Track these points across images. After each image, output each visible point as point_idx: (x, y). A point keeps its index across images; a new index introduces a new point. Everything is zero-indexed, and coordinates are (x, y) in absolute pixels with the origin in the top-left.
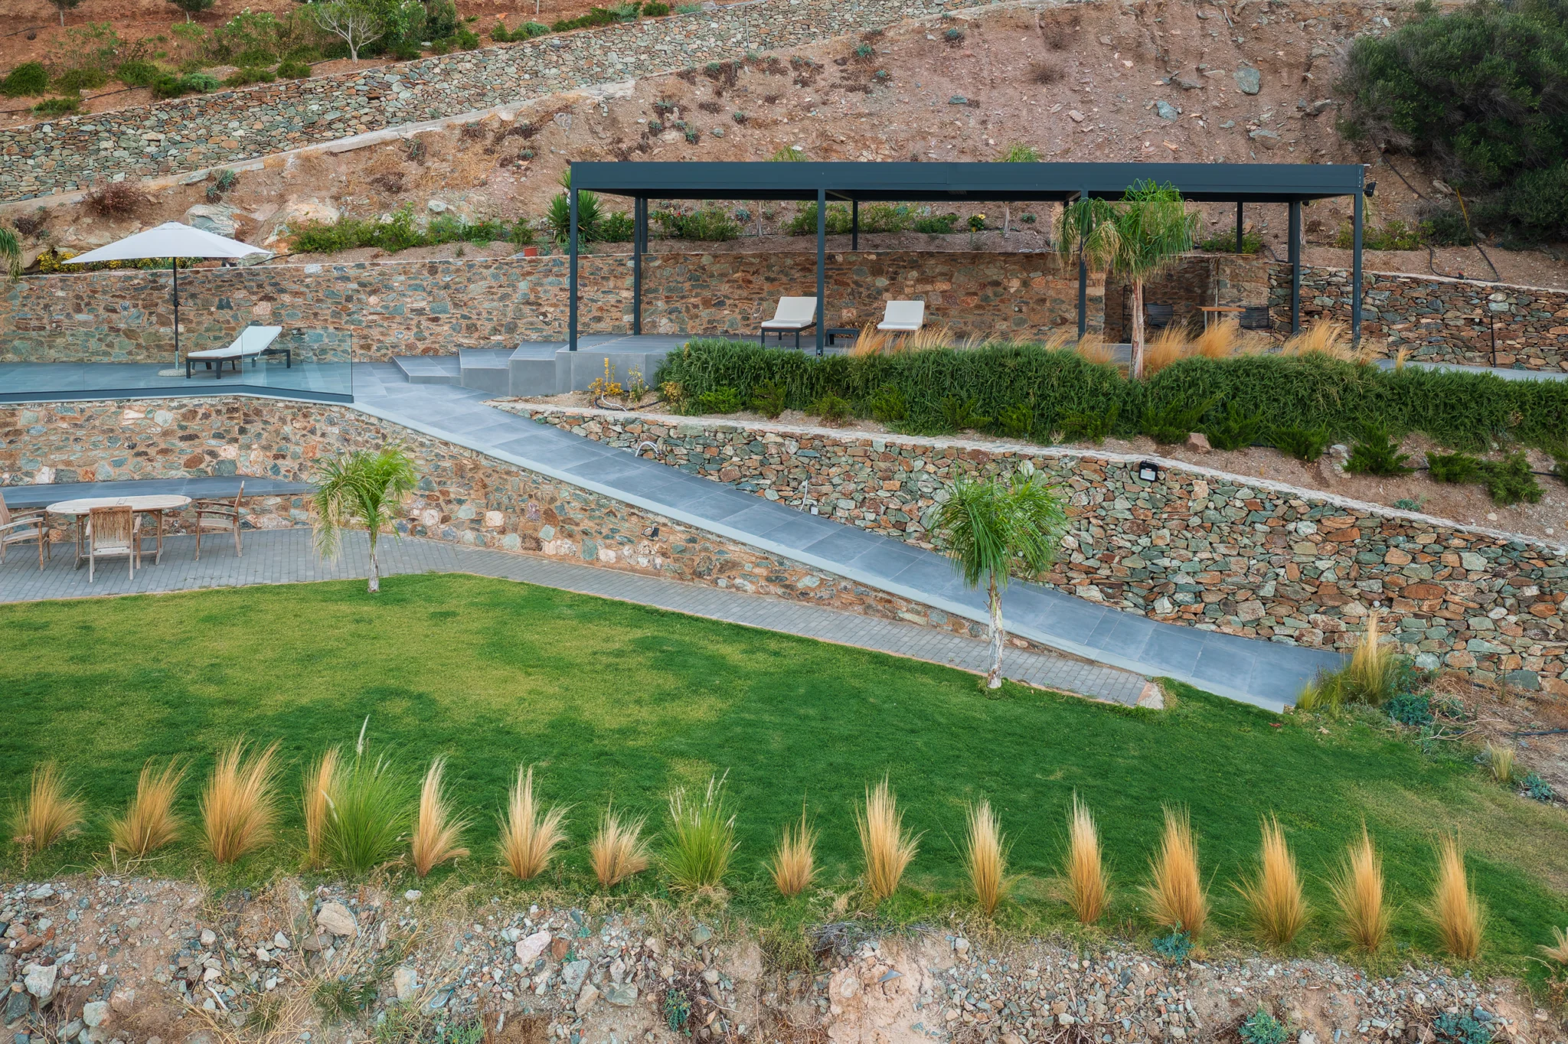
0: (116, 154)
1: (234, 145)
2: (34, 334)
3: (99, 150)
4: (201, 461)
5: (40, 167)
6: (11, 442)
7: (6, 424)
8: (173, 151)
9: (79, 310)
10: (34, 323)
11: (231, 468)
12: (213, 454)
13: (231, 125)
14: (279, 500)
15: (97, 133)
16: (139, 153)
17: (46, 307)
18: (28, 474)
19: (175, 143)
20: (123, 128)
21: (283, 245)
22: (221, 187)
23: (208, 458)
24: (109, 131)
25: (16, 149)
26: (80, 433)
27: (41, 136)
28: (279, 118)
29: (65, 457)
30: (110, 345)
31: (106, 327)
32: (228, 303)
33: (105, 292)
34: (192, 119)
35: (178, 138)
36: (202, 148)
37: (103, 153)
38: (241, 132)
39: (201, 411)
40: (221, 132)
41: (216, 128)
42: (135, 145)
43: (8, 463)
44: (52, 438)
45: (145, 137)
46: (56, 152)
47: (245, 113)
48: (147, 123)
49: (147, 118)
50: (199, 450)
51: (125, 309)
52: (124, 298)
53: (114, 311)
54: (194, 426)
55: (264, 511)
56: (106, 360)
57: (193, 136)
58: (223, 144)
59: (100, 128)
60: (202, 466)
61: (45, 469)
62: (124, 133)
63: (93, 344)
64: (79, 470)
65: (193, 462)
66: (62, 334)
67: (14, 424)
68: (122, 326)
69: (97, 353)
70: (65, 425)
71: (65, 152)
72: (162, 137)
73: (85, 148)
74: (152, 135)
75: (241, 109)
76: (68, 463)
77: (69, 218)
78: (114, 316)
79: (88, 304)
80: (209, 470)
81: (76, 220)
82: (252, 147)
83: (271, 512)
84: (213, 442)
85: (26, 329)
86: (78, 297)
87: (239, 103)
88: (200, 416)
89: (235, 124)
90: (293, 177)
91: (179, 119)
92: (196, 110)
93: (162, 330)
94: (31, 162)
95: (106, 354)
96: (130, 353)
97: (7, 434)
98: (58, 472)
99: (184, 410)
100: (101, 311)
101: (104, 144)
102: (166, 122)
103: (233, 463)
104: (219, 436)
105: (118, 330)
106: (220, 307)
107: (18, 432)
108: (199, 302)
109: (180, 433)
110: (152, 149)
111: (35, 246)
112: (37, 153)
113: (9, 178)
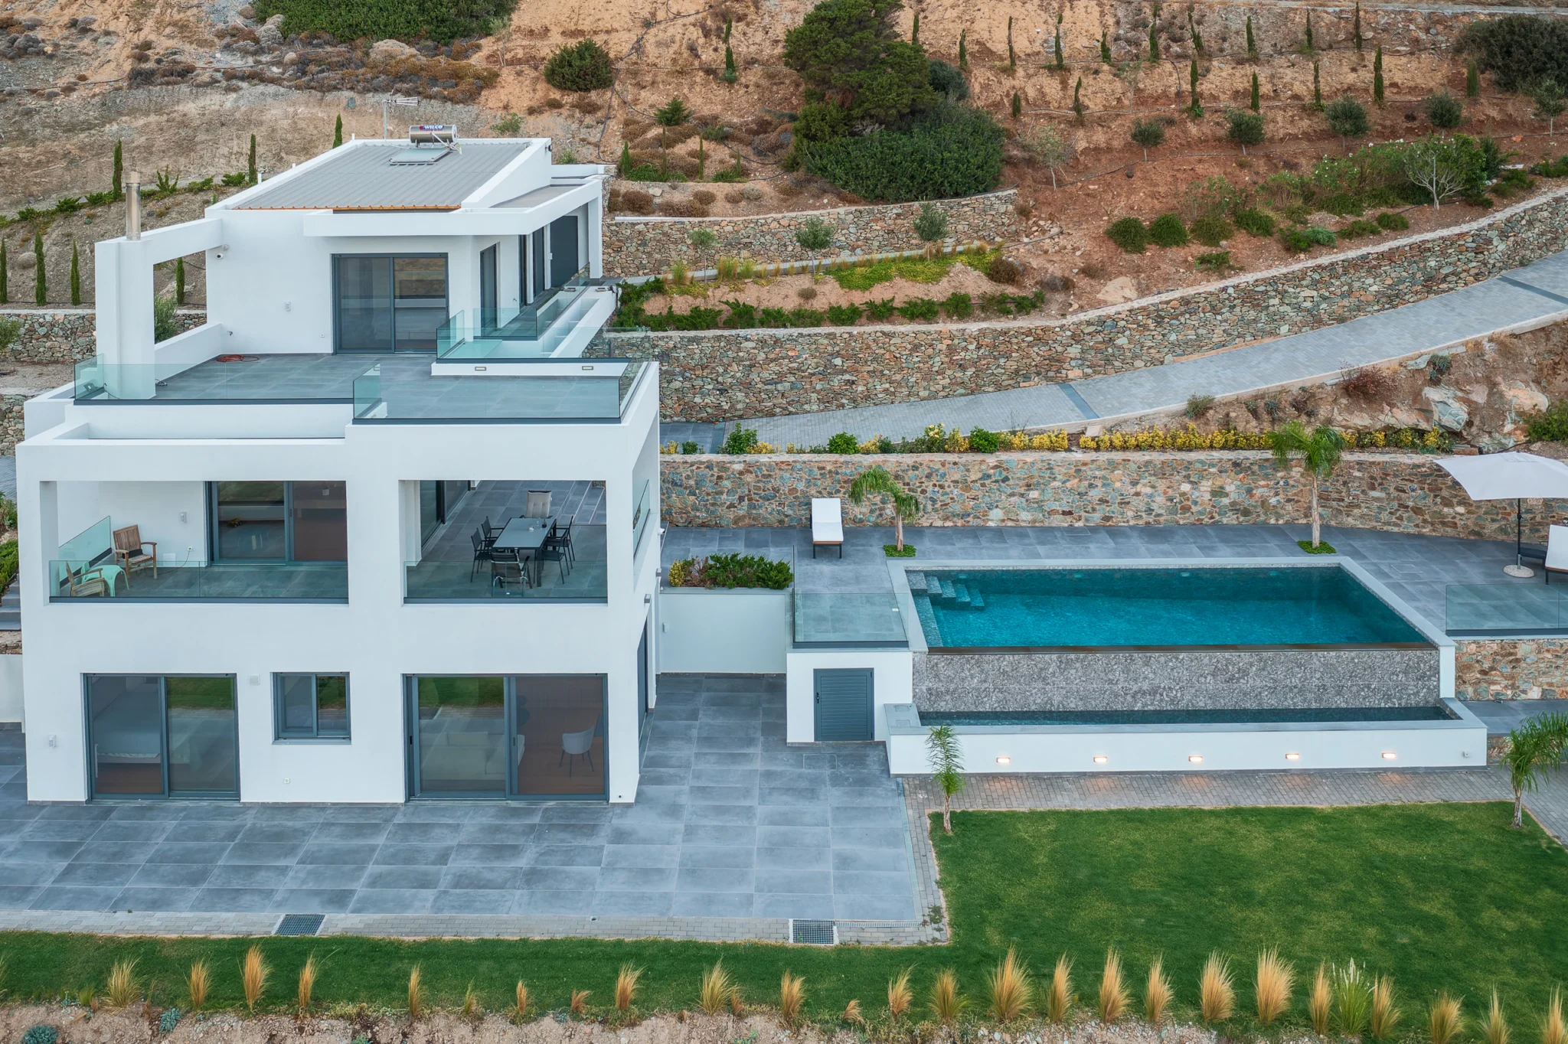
0: (1282, 309)
1: (1371, 298)
2: (1334, 503)
3: (1268, 306)
5: (1226, 321)
8: (1324, 306)
10: (1334, 495)
13: (1367, 282)
16: (1298, 308)
19: (1325, 299)
20: (1286, 287)
21: (1519, 432)
22: (1441, 371)
24: (1276, 291)
25: (1209, 308)
26: (1559, 662)
27: (1226, 296)
28: (1404, 274)
34: (1338, 278)
35: (1327, 294)
36: (1346, 302)
37: (1271, 309)
38: (1375, 288)
40: (1360, 288)
41: (1356, 285)
42: (1295, 301)
45: (1303, 294)
46: (1238, 309)
47: (1378, 271)
48: (1304, 283)
49: (1304, 279)
51: (1414, 490)
52: (1412, 481)
53: (1403, 491)
57: (1338, 292)
58: (1362, 298)
59: (1269, 288)
61: (1535, 688)
62: (1286, 292)
63: (1385, 516)
64: (1557, 690)
66: (1357, 506)
67: (1515, 654)
69: (1387, 523)
70: (1549, 656)
71: (1244, 309)
72: (1315, 293)
73: (1258, 305)
74: (1307, 293)
75: (1374, 267)
78: (1403, 495)
82: (1384, 300)
85: (1328, 500)
86: (1372, 478)
87: (1374, 263)
89: (1370, 281)
90: (1495, 361)
91: (1327, 279)
92: (1340, 270)
94: (1219, 317)
96: (1417, 526)
98: (1544, 691)
101: (1272, 302)
102: (1318, 282)
105: (1407, 507)
107: (1518, 661)
110: (1308, 304)
112: (1223, 310)
113: (1205, 332)
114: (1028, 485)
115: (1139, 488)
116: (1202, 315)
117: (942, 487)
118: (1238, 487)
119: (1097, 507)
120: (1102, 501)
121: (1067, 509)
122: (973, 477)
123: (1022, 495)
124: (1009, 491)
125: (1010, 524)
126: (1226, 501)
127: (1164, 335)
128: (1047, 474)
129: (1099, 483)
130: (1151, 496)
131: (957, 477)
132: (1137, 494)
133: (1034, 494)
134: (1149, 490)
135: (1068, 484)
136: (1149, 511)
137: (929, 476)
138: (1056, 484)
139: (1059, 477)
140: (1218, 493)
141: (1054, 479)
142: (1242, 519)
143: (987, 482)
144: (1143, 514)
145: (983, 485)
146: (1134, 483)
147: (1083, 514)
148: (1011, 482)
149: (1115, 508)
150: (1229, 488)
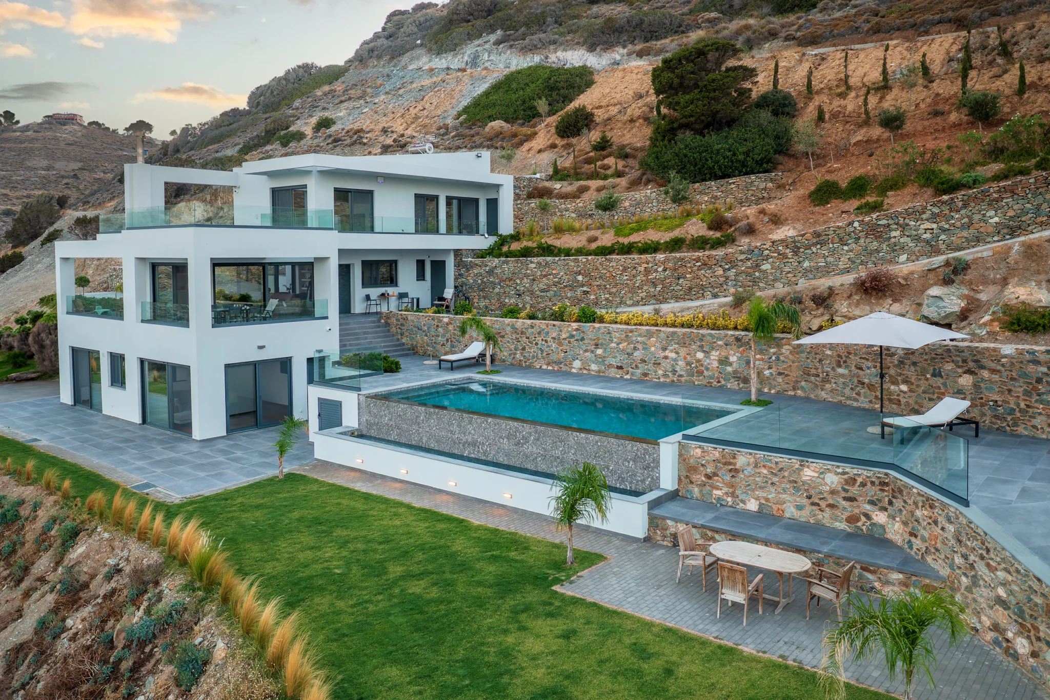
0: (902, 240)
1: (991, 229)
2: (813, 378)
3: (890, 238)
4: (858, 520)
5: (851, 251)
6: (733, 476)
7: (730, 464)
8: (943, 237)
9: (840, 366)
10: (813, 371)
11: (881, 531)
12: (868, 516)
13: (988, 215)
14: (901, 576)
15: (889, 225)
16: (917, 239)
17: (820, 361)
18: (743, 502)
19: (944, 230)
20: (907, 221)
21: (996, 324)
22: (955, 272)
23: (863, 519)
24: (897, 224)
25: (837, 240)
26: (775, 479)
27: (852, 229)
28: (1029, 206)
29: (765, 495)
30: (858, 394)
31: (855, 380)
32: (940, 372)
33: (856, 355)
34: (958, 211)
35: (947, 226)
36: (965, 233)
37: (893, 240)
38: (996, 219)
39: (859, 480)
40: (980, 220)
41: (977, 217)
42: (915, 233)
43: (731, 490)
44: (757, 479)
45: (922, 227)
46: (862, 241)
47: (1000, 204)
48: (924, 216)
49: (924, 213)
50: (857, 511)
51: (868, 368)
52: (867, 360)
53: (861, 369)
54: (854, 490)
55: (887, 583)
56: (855, 404)
57: (958, 224)
58: (982, 230)
59: (891, 222)
60: (859, 524)
61: (753, 501)
62: (908, 225)
63: (847, 391)
64: (774, 506)
65: (852, 519)
66: (829, 382)
67: (735, 464)
68: (866, 381)
69: (849, 398)
70: (765, 471)
71: (868, 240)
72: (934, 226)
73: (880, 237)
74: (928, 225)
75: (997, 200)
76: (767, 500)
77: (845, 295)
78: (861, 372)
79: (845, 362)
80: (864, 528)
81: (850, 297)
82: (1005, 231)
83: (894, 585)
84: (868, 507)
85: (809, 375)
86: (839, 356)
87: (995, 195)
88: (858, 484)
89: (992, 213)
90: (1016, 263)
91: (947, 212)
92: (960, 204)
93: (892, 387)
94: (846, 248)
95: (856, 400)
96: (871, 402)
97: (730, 470)
98: (761, 505)
99: (846, 476)
100: (853, 368)
101: (893, 234)
102: (938, 215)
103: (883, 527)
104: (871, 502)
105: (863, 384)
106: (934, 375)
107: (737, 471)
108: (918, 369)
109: (844, 494)
110: (927, 236)
111: (822, 315)
112: (850, 242)
113: (832, 260)
114: (597, 345)
115: (667, 353)
116: (831, 246)
117: (546, 341)
118: (739, 358)
119: (640, 365)
120: (643, 361)
121: (619, 365)
122: (564, 336)
123: (592, 352)
124: (584, 348)
125: (585, 372)
126: (729, 369)
127: (799, 262)
128: (607, 337)
129: (640, 346)
130: (675, 360)
131: (554, 335)
132: (666, 357)
133: (599, 351)
134: (673, 355)
135: (621, 346)
136: (674, 372)
137: (539, 333)
138: (613, 345)
139: (615, 340)
140: (724, 361)
141: (612, 341)
142: (741, 385)
143: (572, 340)
144: (670, 374)
145: (569, 342)
146: (664, 349)
147: (631, 370)
148: (586, 341)
149: (651, 366)
150: (733, 359)
